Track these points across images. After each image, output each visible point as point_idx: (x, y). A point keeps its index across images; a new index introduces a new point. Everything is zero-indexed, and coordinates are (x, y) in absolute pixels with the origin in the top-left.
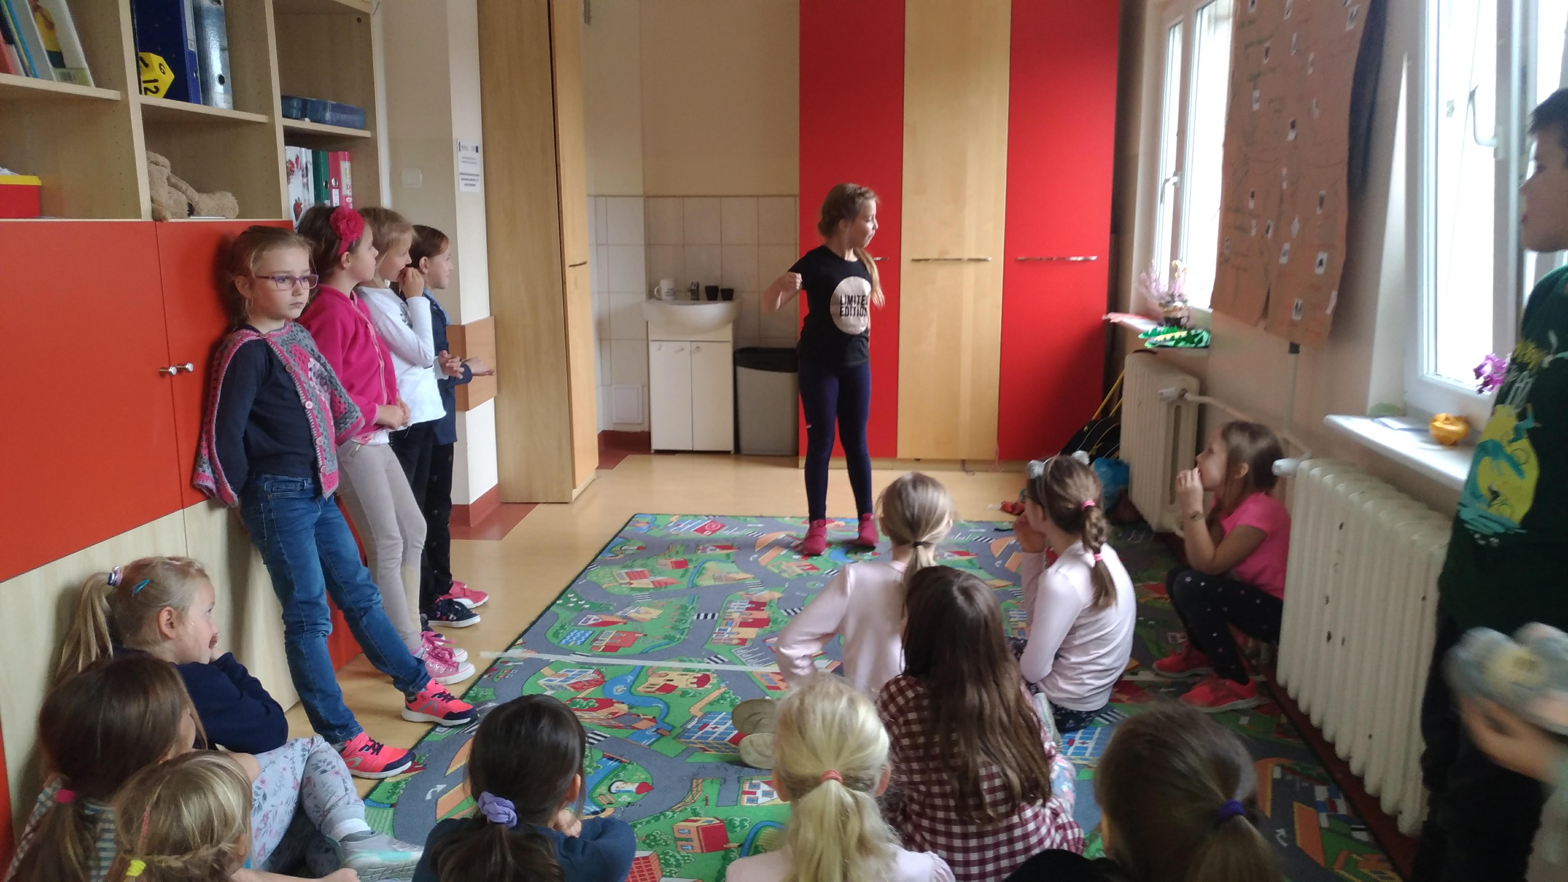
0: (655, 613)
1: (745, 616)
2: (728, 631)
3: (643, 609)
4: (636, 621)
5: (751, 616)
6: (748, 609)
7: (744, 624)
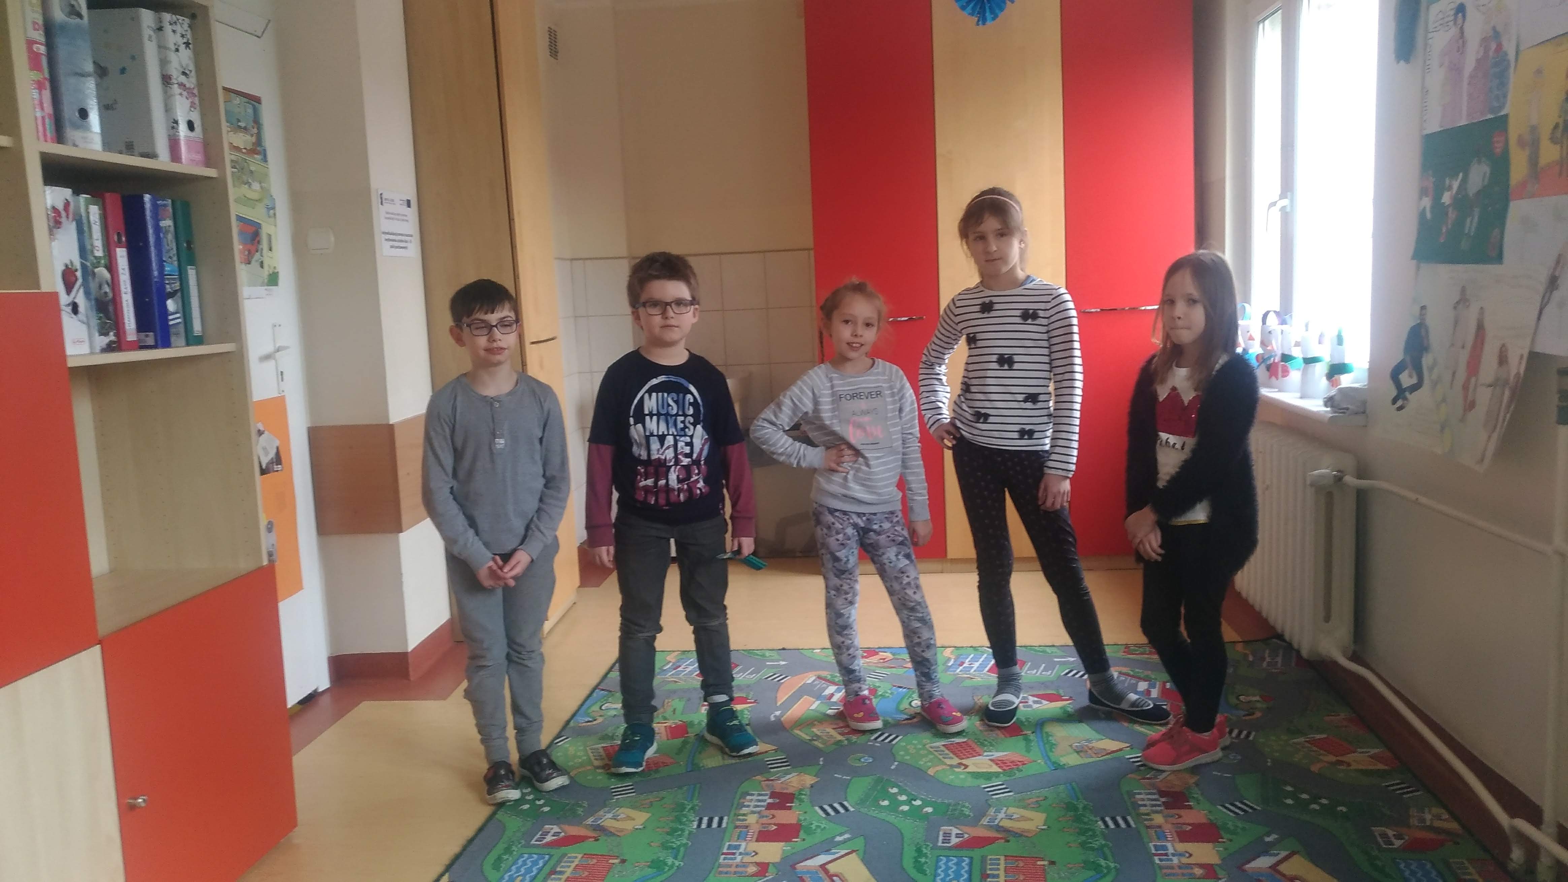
0: (640, 817)
1: (765, 820)
2: (742, 850)
3: (624, 812)
4: (612, 834)
5: (773, 821)
6: (770, 807)
7: (764, 836)
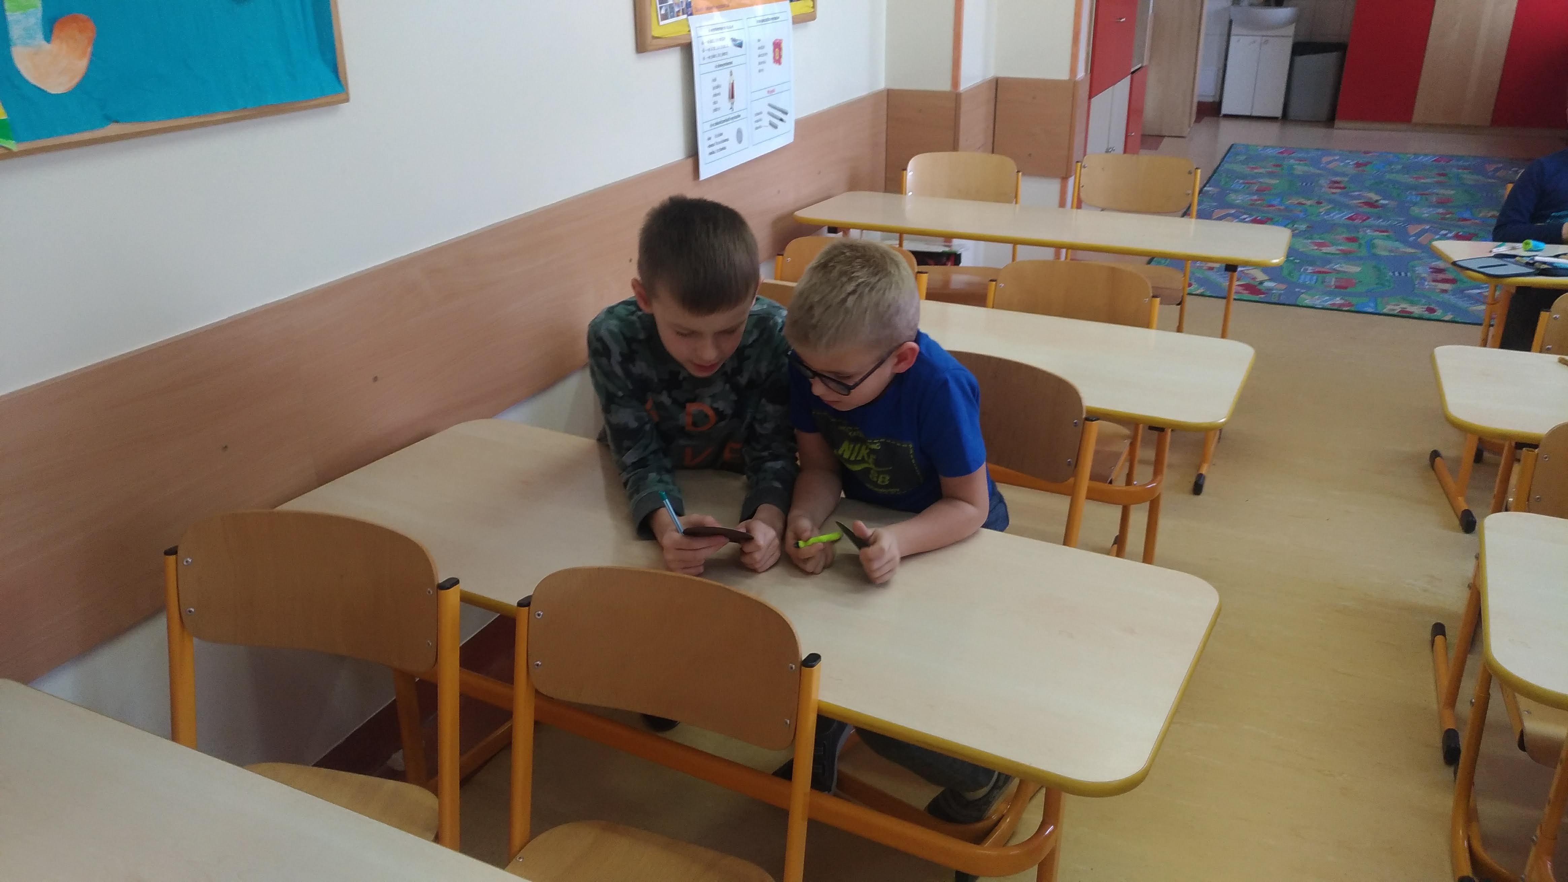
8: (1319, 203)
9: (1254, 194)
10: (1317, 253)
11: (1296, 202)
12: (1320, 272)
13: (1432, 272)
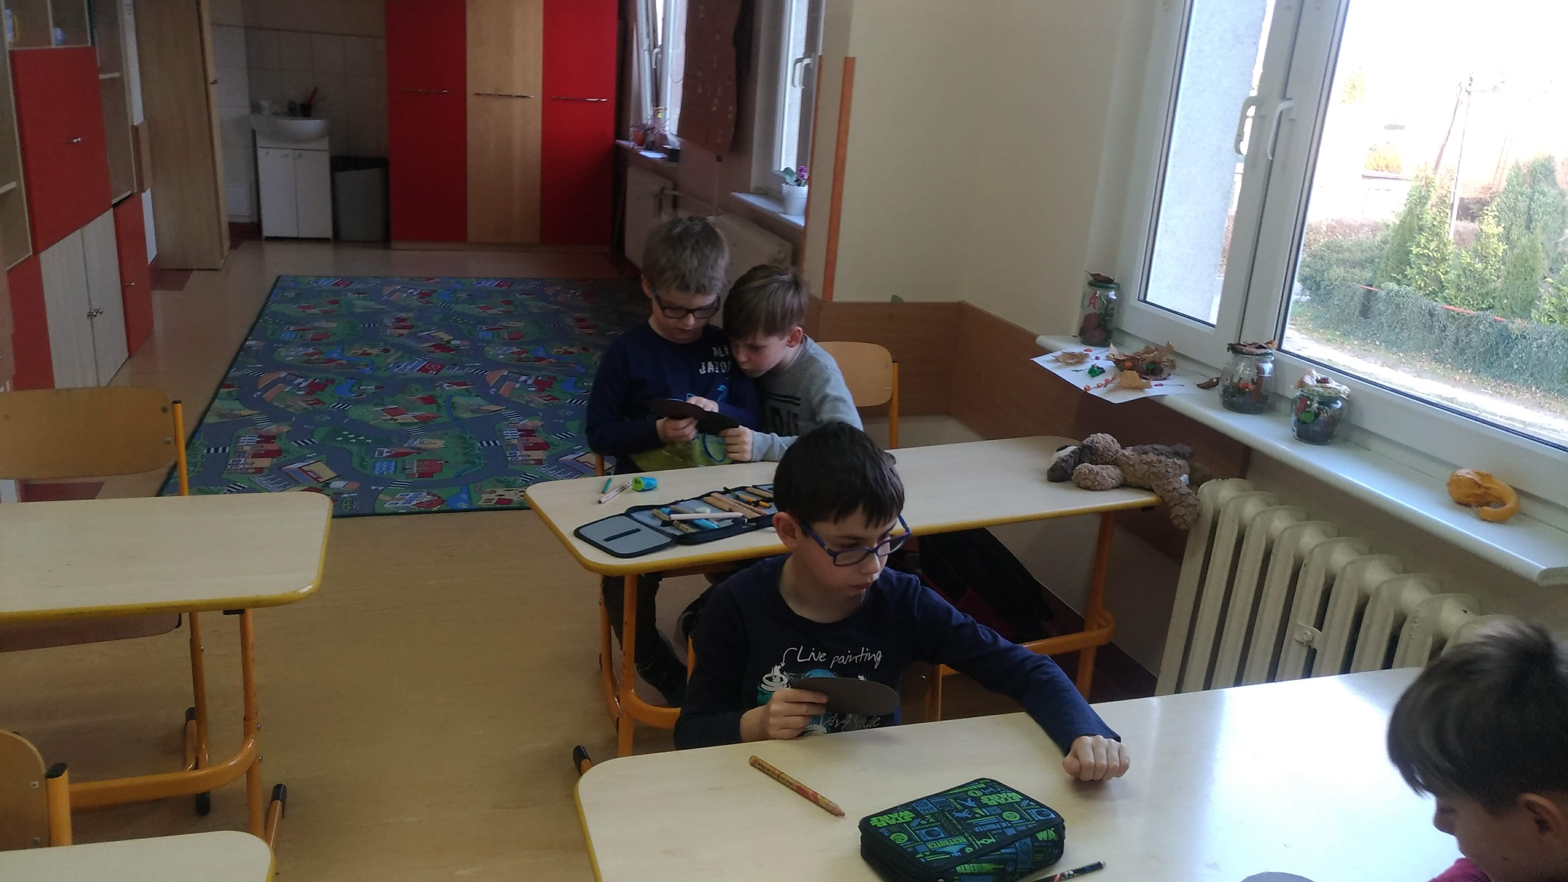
8: (386, 351)
9: (307, 345)
10: (392, 425)
11: (360, 352)
12: (398, 455)
13: (521, 436)
